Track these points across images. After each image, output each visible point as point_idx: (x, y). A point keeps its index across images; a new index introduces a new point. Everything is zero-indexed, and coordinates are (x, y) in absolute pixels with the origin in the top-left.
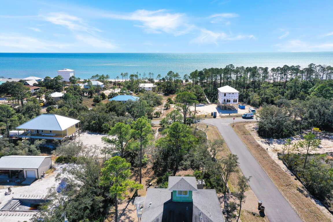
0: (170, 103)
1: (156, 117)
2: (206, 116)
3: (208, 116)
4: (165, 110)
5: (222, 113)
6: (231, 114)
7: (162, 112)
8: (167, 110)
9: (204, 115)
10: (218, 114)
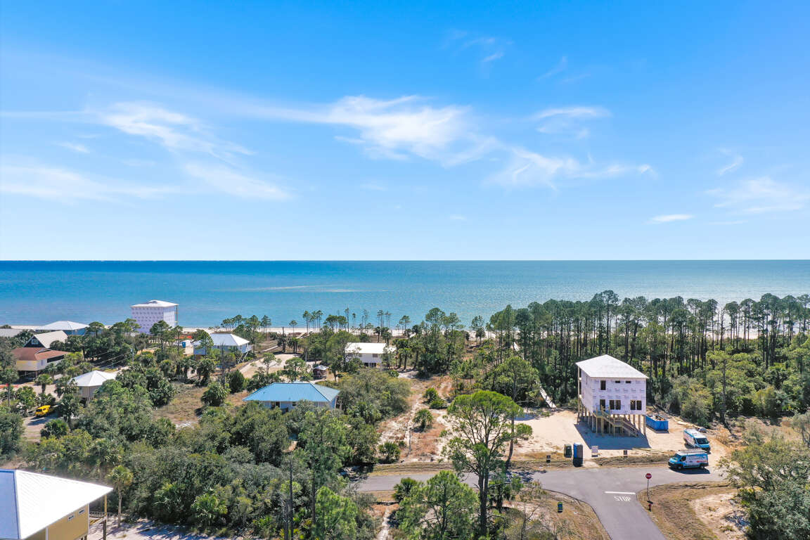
0: (433, 407)
1: (387, 461)
2: (549, 457)
3: (554, 458)
4: (415, 430)
5: (599, 449)
6: (630, 453)
7: (407, 440)
8: (424, 433)
9: (542, 454)
10: (587, 453)
